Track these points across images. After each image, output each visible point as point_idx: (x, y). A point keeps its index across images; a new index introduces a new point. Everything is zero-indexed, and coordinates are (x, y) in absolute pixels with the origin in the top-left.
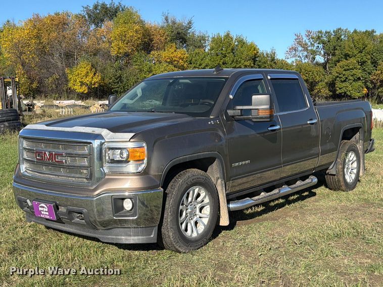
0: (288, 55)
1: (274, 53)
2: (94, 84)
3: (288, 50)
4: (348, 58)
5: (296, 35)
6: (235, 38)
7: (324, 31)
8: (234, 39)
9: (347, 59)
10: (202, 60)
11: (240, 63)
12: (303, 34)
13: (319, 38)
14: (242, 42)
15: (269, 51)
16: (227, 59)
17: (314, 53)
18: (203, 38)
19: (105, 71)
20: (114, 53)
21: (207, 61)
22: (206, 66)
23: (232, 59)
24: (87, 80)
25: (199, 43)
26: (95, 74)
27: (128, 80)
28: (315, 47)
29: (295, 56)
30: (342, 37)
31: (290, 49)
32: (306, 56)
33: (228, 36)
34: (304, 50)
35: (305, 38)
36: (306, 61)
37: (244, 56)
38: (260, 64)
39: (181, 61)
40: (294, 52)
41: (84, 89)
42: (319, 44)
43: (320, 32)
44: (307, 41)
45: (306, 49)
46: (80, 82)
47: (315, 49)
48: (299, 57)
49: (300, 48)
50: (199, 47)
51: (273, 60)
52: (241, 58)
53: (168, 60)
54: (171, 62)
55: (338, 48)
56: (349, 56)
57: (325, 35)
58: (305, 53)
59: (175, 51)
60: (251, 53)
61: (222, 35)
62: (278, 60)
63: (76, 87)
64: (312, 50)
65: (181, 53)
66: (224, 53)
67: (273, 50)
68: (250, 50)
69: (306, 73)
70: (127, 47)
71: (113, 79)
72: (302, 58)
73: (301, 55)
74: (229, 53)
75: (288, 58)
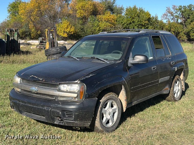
0: (162, 18)
1: (157, 17)
2: (71, 32)
5: (167, 7)
6: (138, 8)
7: (182, 6)
10: (122, 20)
11: (142, 22)
13: (180, 9)
14: (142, 11)
15: (154, 16)
16: (134, 20)
17: (177, 17)
18: (122, 9)
20: (78, 16)
21: (125, 21)
22: (125, 23)
23: (138, 20)
24: (68, 30)
26: (71, 27)
27: (87, 30)
28: (178, 14)
29: (166, 18)
30: (192, 9)
31: (164, 15)
32: (172, 19)
33: (135, 7)
35: (172, 9)
36: (172, 21)
37: (144, 19)
38: (151, 22)
39: (113, 20)
40: (166, 17)
41: (66, 35)
42: (180, 12)
44: (173, 11)
45: (172, 15)
46: (63, 31)
47: (178, 15)
49: (169, 15)
50: (120, 13)
51: (156, 20)
52: (143, 19)
53: (106, 20)
54: (107, 22)
55: (191, 15)
57: (183, 8)
58: (172, 17)
59: (110, 15)
60: (147, 17)
61: (132, 7)
62: (159, 21)
63: (61, 34)
64: (176, 15)
65: (113, 16)
66: (133, 16)
67: (156, 15)
68: (147, 15)
69: (174, 28)
70: (85, 13)
71: (80, 30)
72: (170, 20)
73: (169, 18)
74: (136, 17)
75: (163, 20)
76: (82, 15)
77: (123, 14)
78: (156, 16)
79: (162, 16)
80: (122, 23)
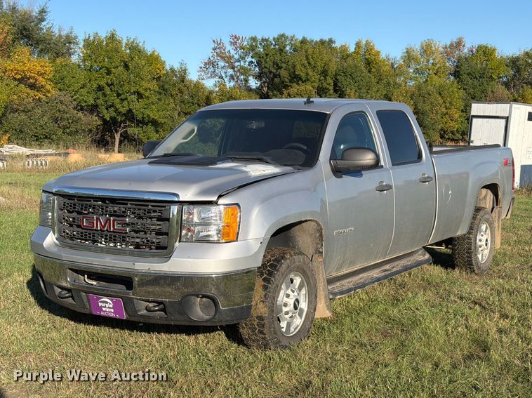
0: (203, 73)
1: (185, 70)
3: (203, 66)
4: (300, 82)
5: (214, 41)
6: (125, 41)
7: (259, 38)
8: (124, 45)
9: (298, 84)
12: (226, 41)
13: (252, 48)
14: (135, 49)
15: (176, 67)
16: (113, 78)
17: (244, 71)
23: (123, 78)
28: (247, 63)
29: (214, 75)
30: (288, 48)
31: (206, 63)
32: (232, 77)
33: (112, 37)
34: (229, 67)
35: (229, 47)
36: (232, 84)
37: (144, 74)
40: (212, 70)
42: (252, 57)
43: (254, 39)
44: (233, 52)
45: (232, 66)
47: (247, 65)
48: (221, 77)
49: (221, 64)
51: (183, 80)
52: (139, 77)
53: (18, 76)
55: (284, 65)
56: (301, 80)
57: (261, 44)
58: (231, 72)
59: (30, 61)
60: (154, 70)
61: (103, 35)
62: (191, 81)
64: (242, 68)
66: (108, 66)
67: (182, 64)
68: (152, 64)
72: (226, 80)
73: (223, 75)
74: (117, 67)
75: (203, 79)
77: (75, 59)
78: (181, 68)
79: (201, 68)
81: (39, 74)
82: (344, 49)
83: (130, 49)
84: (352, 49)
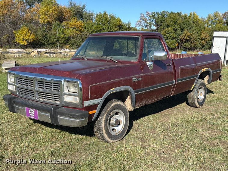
0: (137, 25)
1: (130, 24)
2: (31, 40)
4: (168, 27)
5: (141, 14)
6: (109, 15)
7: (156, 12)
9: (167, 28)
10: (91, 27)
11: (112, 29)
12: (145, 14)
13: (153, 16)
14: (113, 17)
15: (127, 23)
16: (105, 27)
17: (151, 24)
18: (92, 15)
19: (37, 32)
20: (41, 22)
21: (94, 28)
22: (94, 30)
23: (108, 27)
24: (26, 37)
25: (89, 17)
26: (31, 34)
27: (50, 38)
28: (151, 21)
29: (140, 25)
30: (165, 16)
31: (138, 22)
32: (146, 26)
33: (105, 14)
36: (146, 28)
37: (114, 25)
38: (122, 29)
39: (80, 27)
40: (140, 24)
41: (25, 43)
42: (153, 19)
43: (154, 13)
44: (147, 17)
45: (146, 22)
46: (22, 38)
48: (143, 26)
49: (143, 22)
50: (90, 20)
51: (129, 27)
52: (113, 26)
53: (73, 27)
54: (74, 28)
55: (163, 21)
56: (168, 26)
57: (156, 15)
58: (146, 24)
59: (77, 21)
60: (118, 24)
61: (102, 13)
62: (132, 28)
63: (20, 41)
64: (149, 22)
65: (80, 23)
66: (103, 23)
67: (129, 22)
68: (118, 22)
70: (49, 19)
71: (42, 37)
72: (144, 27)
74: (106, 23)
75: (137, 27)
76: (46, 21)
79: (136, 23)
80: (91, 30)
81: (80, 26)
82: (185, 15)
83: (111, 17)
84: (188, 15)
